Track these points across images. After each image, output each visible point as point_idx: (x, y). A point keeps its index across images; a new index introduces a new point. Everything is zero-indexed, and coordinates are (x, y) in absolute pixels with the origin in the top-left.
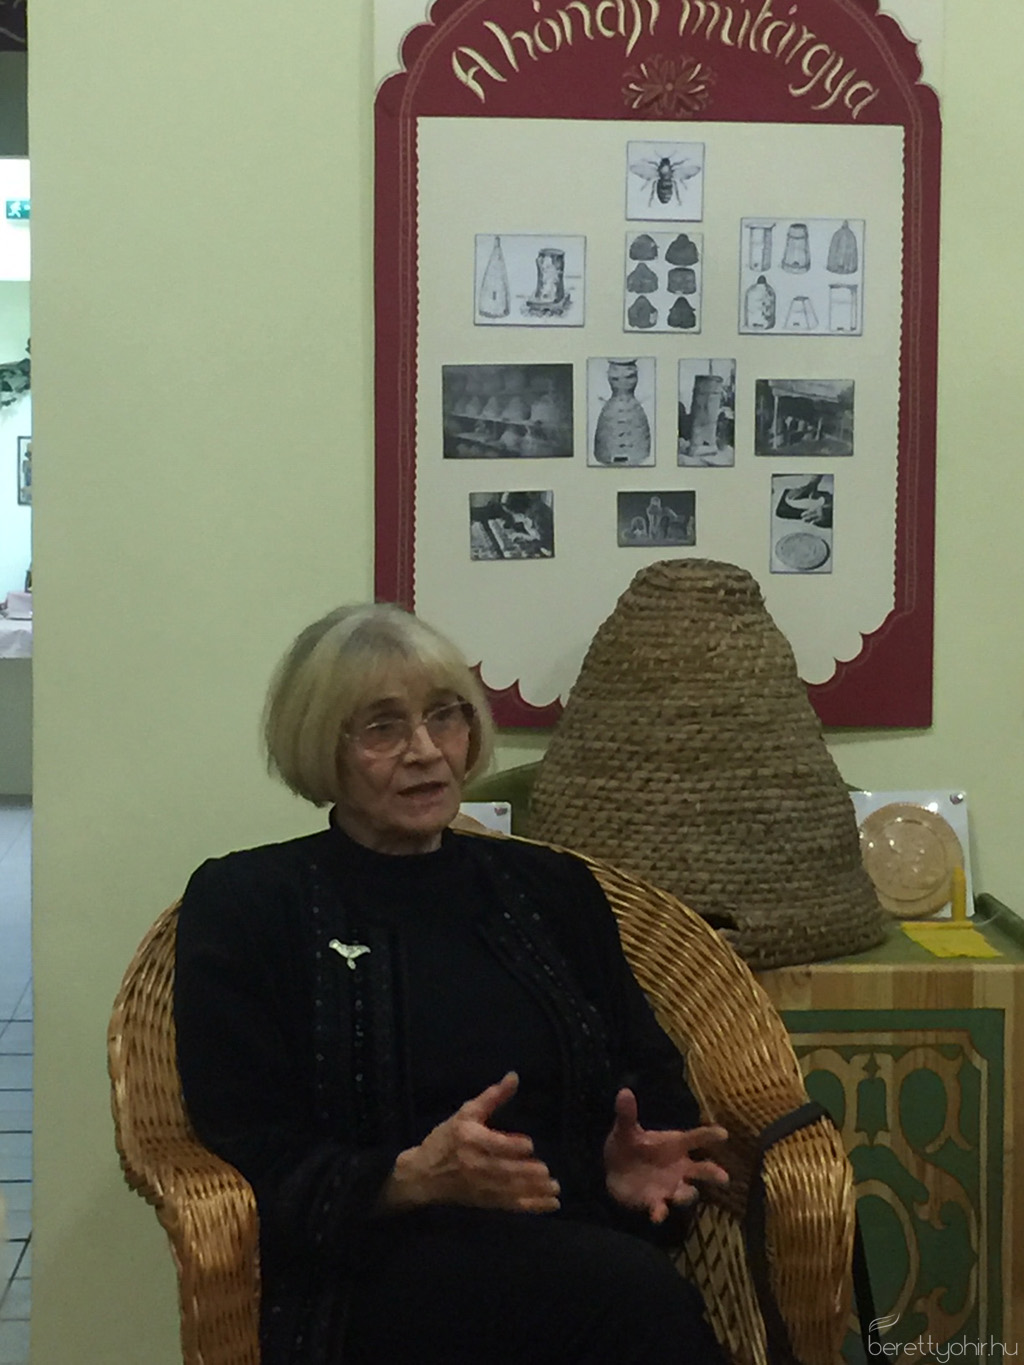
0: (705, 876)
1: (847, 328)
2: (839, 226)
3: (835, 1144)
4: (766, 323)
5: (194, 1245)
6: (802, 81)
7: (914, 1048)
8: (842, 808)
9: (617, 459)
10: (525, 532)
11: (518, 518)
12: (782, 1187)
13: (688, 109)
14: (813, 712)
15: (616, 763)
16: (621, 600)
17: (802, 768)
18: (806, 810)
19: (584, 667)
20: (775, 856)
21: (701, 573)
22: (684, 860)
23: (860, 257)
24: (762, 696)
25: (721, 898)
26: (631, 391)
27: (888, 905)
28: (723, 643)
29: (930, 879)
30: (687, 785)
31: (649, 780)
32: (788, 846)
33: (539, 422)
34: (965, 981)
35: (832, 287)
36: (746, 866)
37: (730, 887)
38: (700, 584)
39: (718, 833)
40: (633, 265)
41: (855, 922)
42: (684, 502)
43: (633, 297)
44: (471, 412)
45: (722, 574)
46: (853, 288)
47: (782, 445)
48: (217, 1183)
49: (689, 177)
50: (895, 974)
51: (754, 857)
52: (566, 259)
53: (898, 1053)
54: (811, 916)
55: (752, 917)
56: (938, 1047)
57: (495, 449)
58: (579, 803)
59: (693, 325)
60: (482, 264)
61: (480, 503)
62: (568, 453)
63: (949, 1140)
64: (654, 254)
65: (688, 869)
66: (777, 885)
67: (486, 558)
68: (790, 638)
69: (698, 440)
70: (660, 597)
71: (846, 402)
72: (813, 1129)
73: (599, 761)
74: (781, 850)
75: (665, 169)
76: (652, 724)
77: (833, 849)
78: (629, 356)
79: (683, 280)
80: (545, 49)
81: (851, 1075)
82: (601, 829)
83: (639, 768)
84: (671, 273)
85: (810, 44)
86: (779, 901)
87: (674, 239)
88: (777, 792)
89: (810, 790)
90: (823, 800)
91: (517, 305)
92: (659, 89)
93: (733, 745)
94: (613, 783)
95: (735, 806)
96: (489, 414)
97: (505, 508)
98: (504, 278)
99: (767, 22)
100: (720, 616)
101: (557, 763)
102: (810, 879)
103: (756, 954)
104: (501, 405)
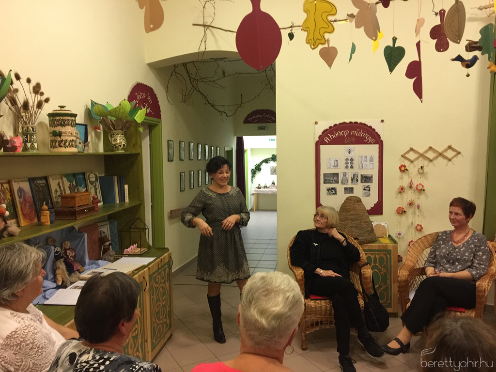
1: (372, 168)
2: (371, 156)
3: (370, 267)
5: (297, 276)
7: (380, 254)
8: (371, 225)
12: (363, 272)
13: (352, 143)
14: (368, 213)
16: (344, 201)
19: (341, 208)
20: (363, 231)
21: (354, 198)
23: (373, 160)
24: (361, 212)
27: (377, 236)
28: (357, 206)
29: (383, 233)
30: (352, 223)
32: (365, 230)
33: (335, 180)
34: (386, 246)
39: (356, 228)
40: (346, 161)
41: (373, 238)
42: (352, 189)
43: (346, 165)
44: (327, 178)
45: (357, 198)
46: (373, 163)
47: (364, 182)
49: (352, 151)
50: (378, 246)
51: (361, 231)
53: (378, 254)
54: (368, 238)
55: (360, 238)
56: (383, 254)
57: (330, 183)
62: (338, 183)
63: (385, 265)
64: (348, 160)
68: (365, 205)
70: (349, 201)
71: (372, 177)
72: (367, 265)
76: (348, 216)
77: (370, 230)
86: (364, 236)
88: (363, 224)
92: (349, 141)
93: (358, 218)
95: (358, 225)
96: (329, 179)
97: (331, 189)
99: (362, 133)
100: (356, 203)
102: (367, 234)
103: (361, 243)
104: (330, 178)
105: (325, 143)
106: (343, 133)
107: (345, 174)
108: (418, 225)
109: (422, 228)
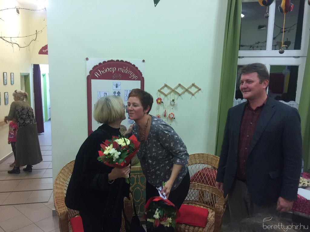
6: (130, 76)
13: (119, 79)
49: (119, 86)
60: (98, 94)
75: (117, 85)
80: (104, 73)
85: (131, 72)
87: (118, 92)
92: (116, 77)
105: (96, 78)
106: (111, 69)
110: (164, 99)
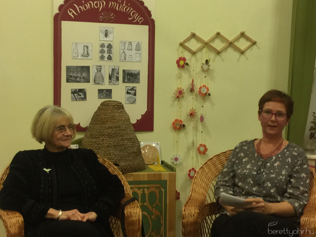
0: (113, 157)
1: (139, 61)
2: (137, 43)
3: (138, 205)
4: (124, 60)
5: (10, 229)
6: (131, 17)
7: (151, 187)
8: (138, 145)
9: (98, 83)
10: (81, 96)
11: (80, 94)
12: (128, 214)
13: (110, 21)
14: (133, 128)
15: (97, 136)
16: (98, 107)
17: (131, 137)
18: (132, 145)
19: (92, 119)
20: (126, 153)
21: (113, 102)
22: (110, 154)
23: (141, 48)
24: (123, 124)
25: (116, 161)
26: (100, 71)
27: (146, 162)
28: (117, 115)
29: (153, 158)
30: (110, 140)
31: (103, 139)
32: (128, 151)
33: (84, 76)
34: (160, 175)
35: (136, 53)
36: (121, 155)
37: (118, 159)
38: (113, 104)
39: (116, 149)
40: (101, 49)
41: (140, 165)
42: (110, 91)
43: (101, 54)
44: (71, 74)
45: (117, 103)
46: (140, 54)
47: (127, 81)
48: (15, 216)
49: (111, 33)
50: (147, 174)
51: (122, 153)
52: (89, 47)
53: (148, 188)
54: (133, 164)
55: (122, 164)
56: (155, 187)
57: (75, 81)
58: (91, 144)
59: (111, 59)
60: (73, 47)
61: (73, 91)
62: (89, 82)
63: (157, 203)
64: (104, 47)
65: (110, 155)
66: (127, 158)
67: (74, 101)
68: (129, 114)
69: (112, 80)
70: (105, 107)
71: (138, 74)
72: (134, 202)
73: (94, 136)
74: (127, 152)
75: (106, 32)
76: (104, 129)
77: (137, 152)
78: (100, 65)
79: (110, 51)
80: (85, 9)
81: (140, 192)
82: (94, 148)
83: (101, 137)
84: (108, 50)
85: (132, 11)
86: (127, 161)
87: (108, 44)
88: (127, 141)
89: (132, 141)
90: (135, 143)
91: (80, 55)
92: (105, 17)
93: (118, 133)
94: (97, 140)
95: (119, 144)
96: (75, 75)
97: (77, 92)
98: (77, 50)
99: (124, 6)
100: (116, 110)
101: (86, 137)
102: (132, 157)
103: (123, 171)
104: (77, 74)
105: (69, 19)
106: (97, 4)
107: (99, 69)
108: (201, 145)
109: (206, 149)
110: (190, 60)
